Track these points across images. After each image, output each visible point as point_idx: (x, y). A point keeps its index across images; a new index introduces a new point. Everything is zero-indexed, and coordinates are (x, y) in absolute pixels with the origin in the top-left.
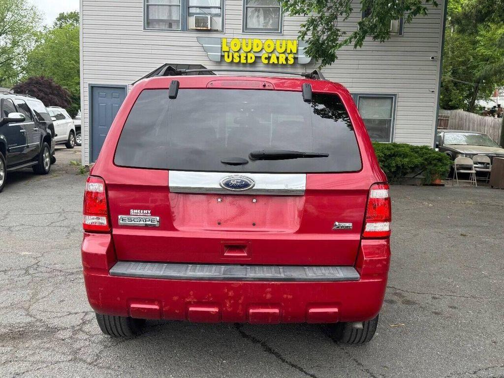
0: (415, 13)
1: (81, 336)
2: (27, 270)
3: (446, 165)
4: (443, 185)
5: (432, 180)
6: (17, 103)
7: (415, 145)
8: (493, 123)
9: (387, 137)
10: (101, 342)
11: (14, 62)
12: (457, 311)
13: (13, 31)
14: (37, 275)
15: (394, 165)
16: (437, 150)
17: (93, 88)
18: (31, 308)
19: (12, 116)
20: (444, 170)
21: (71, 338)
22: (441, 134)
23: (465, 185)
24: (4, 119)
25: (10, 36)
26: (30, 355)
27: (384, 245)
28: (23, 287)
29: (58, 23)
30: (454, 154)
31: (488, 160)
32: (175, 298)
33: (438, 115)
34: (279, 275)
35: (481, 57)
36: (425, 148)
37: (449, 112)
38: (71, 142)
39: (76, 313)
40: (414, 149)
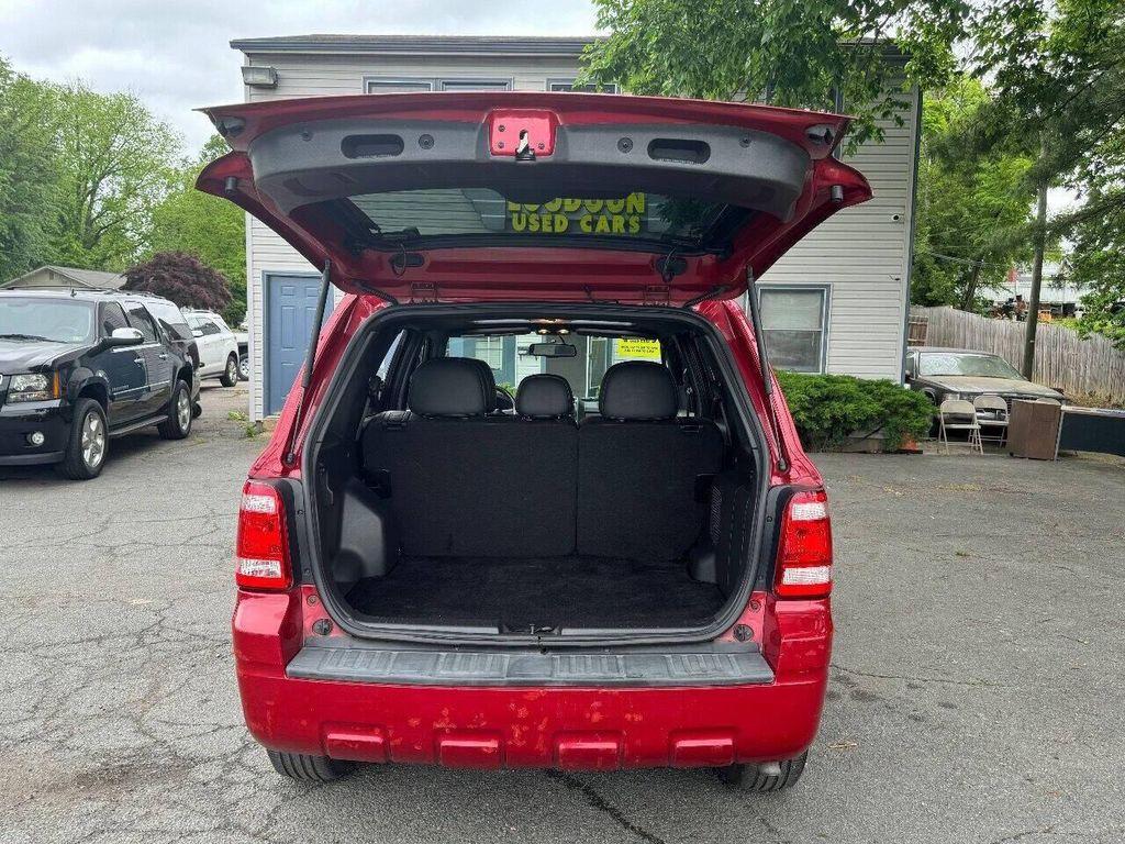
0: (861, 138)
1: (239, 775)
2: (140, 636)
3: (925, 414)
4: (920, 452)
5: (899, 443)
6: (127, 308)
7: (866, 377)
8: (1008, 332)
9: (814, 364)
10: (276, 789)
11: (129, 225)
12: (955, 713)
13: (127, 171)
14: (159, 646)
15: (828, 416)
16: (907, 386)
17: (269, 278)
18: (146, 717)
19: (119, 333)
20: (920, 424)
21: (220, 778)
22: (915, 356)
23: (960, 451)
24: (104, 341)
25: (121, 179)
26: (140, 818)
27: (820, 612)
28: (132, 672)
29: (209, 153)
30: (939, 395)
31: (1003, 405)
32: (414, 722)
33: (907, 319)
34: (616, 675)
35: (983, 209)
36: (887, 383)
37: (927, 310)
38: (231, 375)
39: (231, 727)
40: (866, 387)
